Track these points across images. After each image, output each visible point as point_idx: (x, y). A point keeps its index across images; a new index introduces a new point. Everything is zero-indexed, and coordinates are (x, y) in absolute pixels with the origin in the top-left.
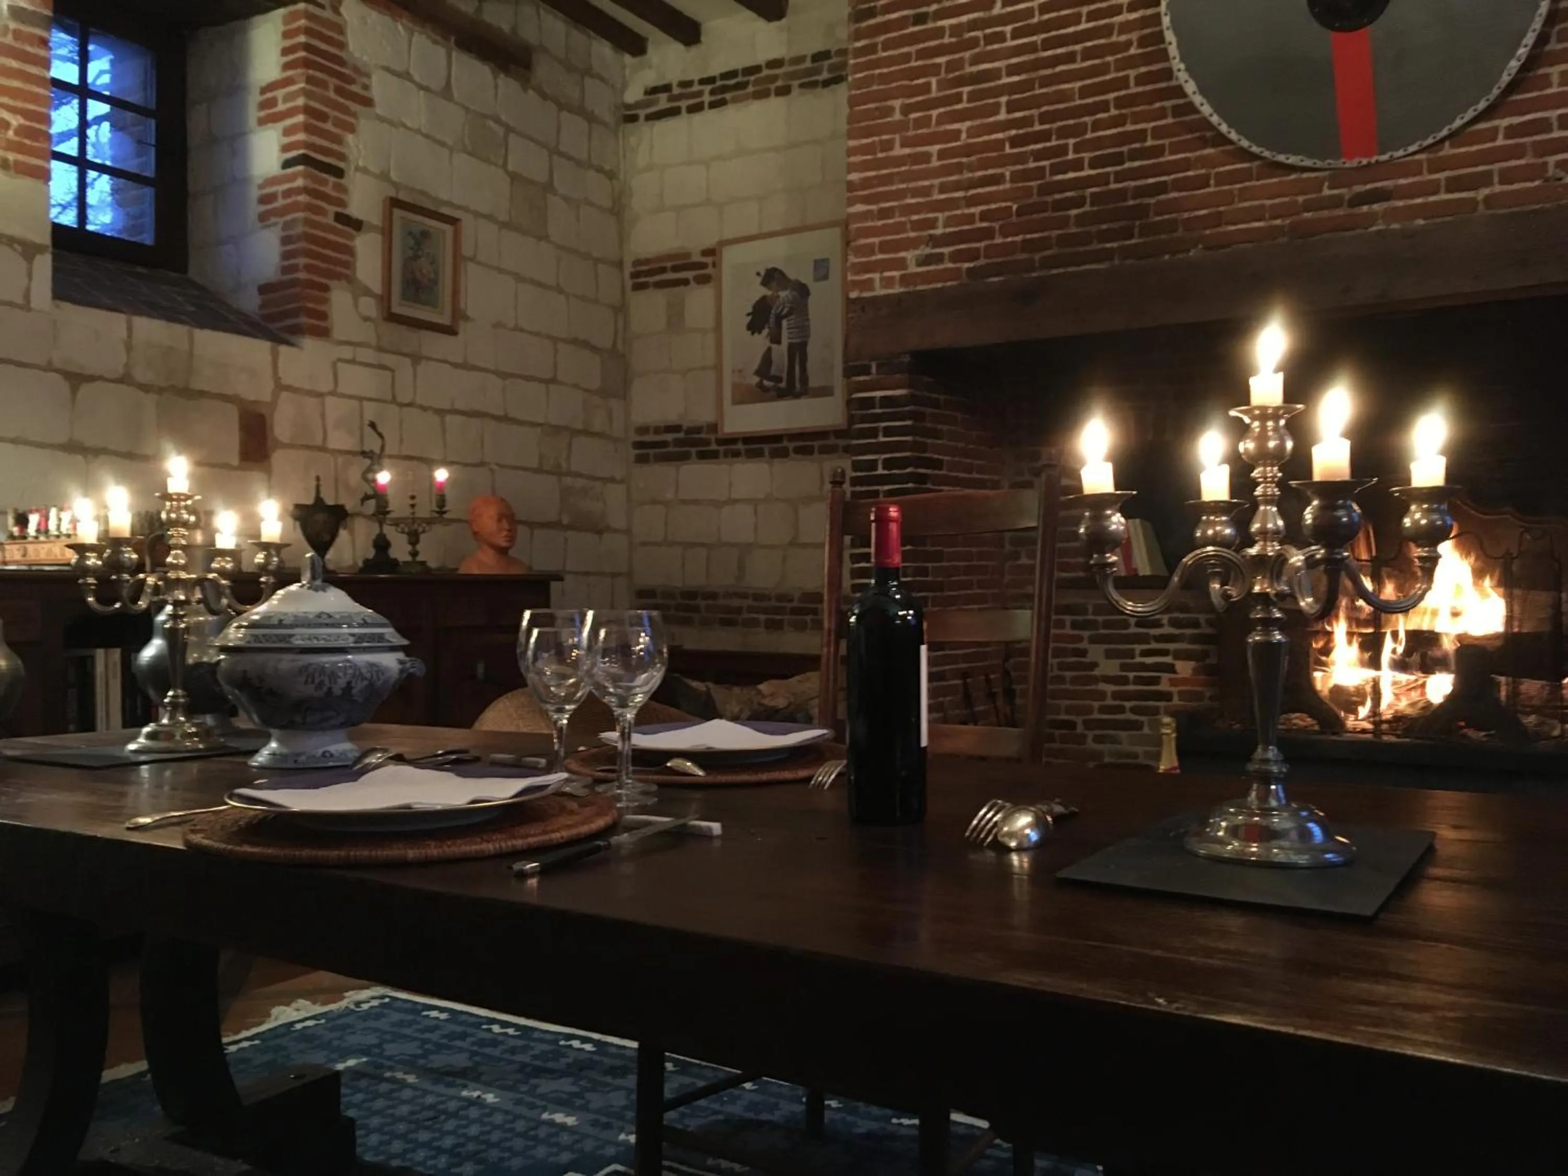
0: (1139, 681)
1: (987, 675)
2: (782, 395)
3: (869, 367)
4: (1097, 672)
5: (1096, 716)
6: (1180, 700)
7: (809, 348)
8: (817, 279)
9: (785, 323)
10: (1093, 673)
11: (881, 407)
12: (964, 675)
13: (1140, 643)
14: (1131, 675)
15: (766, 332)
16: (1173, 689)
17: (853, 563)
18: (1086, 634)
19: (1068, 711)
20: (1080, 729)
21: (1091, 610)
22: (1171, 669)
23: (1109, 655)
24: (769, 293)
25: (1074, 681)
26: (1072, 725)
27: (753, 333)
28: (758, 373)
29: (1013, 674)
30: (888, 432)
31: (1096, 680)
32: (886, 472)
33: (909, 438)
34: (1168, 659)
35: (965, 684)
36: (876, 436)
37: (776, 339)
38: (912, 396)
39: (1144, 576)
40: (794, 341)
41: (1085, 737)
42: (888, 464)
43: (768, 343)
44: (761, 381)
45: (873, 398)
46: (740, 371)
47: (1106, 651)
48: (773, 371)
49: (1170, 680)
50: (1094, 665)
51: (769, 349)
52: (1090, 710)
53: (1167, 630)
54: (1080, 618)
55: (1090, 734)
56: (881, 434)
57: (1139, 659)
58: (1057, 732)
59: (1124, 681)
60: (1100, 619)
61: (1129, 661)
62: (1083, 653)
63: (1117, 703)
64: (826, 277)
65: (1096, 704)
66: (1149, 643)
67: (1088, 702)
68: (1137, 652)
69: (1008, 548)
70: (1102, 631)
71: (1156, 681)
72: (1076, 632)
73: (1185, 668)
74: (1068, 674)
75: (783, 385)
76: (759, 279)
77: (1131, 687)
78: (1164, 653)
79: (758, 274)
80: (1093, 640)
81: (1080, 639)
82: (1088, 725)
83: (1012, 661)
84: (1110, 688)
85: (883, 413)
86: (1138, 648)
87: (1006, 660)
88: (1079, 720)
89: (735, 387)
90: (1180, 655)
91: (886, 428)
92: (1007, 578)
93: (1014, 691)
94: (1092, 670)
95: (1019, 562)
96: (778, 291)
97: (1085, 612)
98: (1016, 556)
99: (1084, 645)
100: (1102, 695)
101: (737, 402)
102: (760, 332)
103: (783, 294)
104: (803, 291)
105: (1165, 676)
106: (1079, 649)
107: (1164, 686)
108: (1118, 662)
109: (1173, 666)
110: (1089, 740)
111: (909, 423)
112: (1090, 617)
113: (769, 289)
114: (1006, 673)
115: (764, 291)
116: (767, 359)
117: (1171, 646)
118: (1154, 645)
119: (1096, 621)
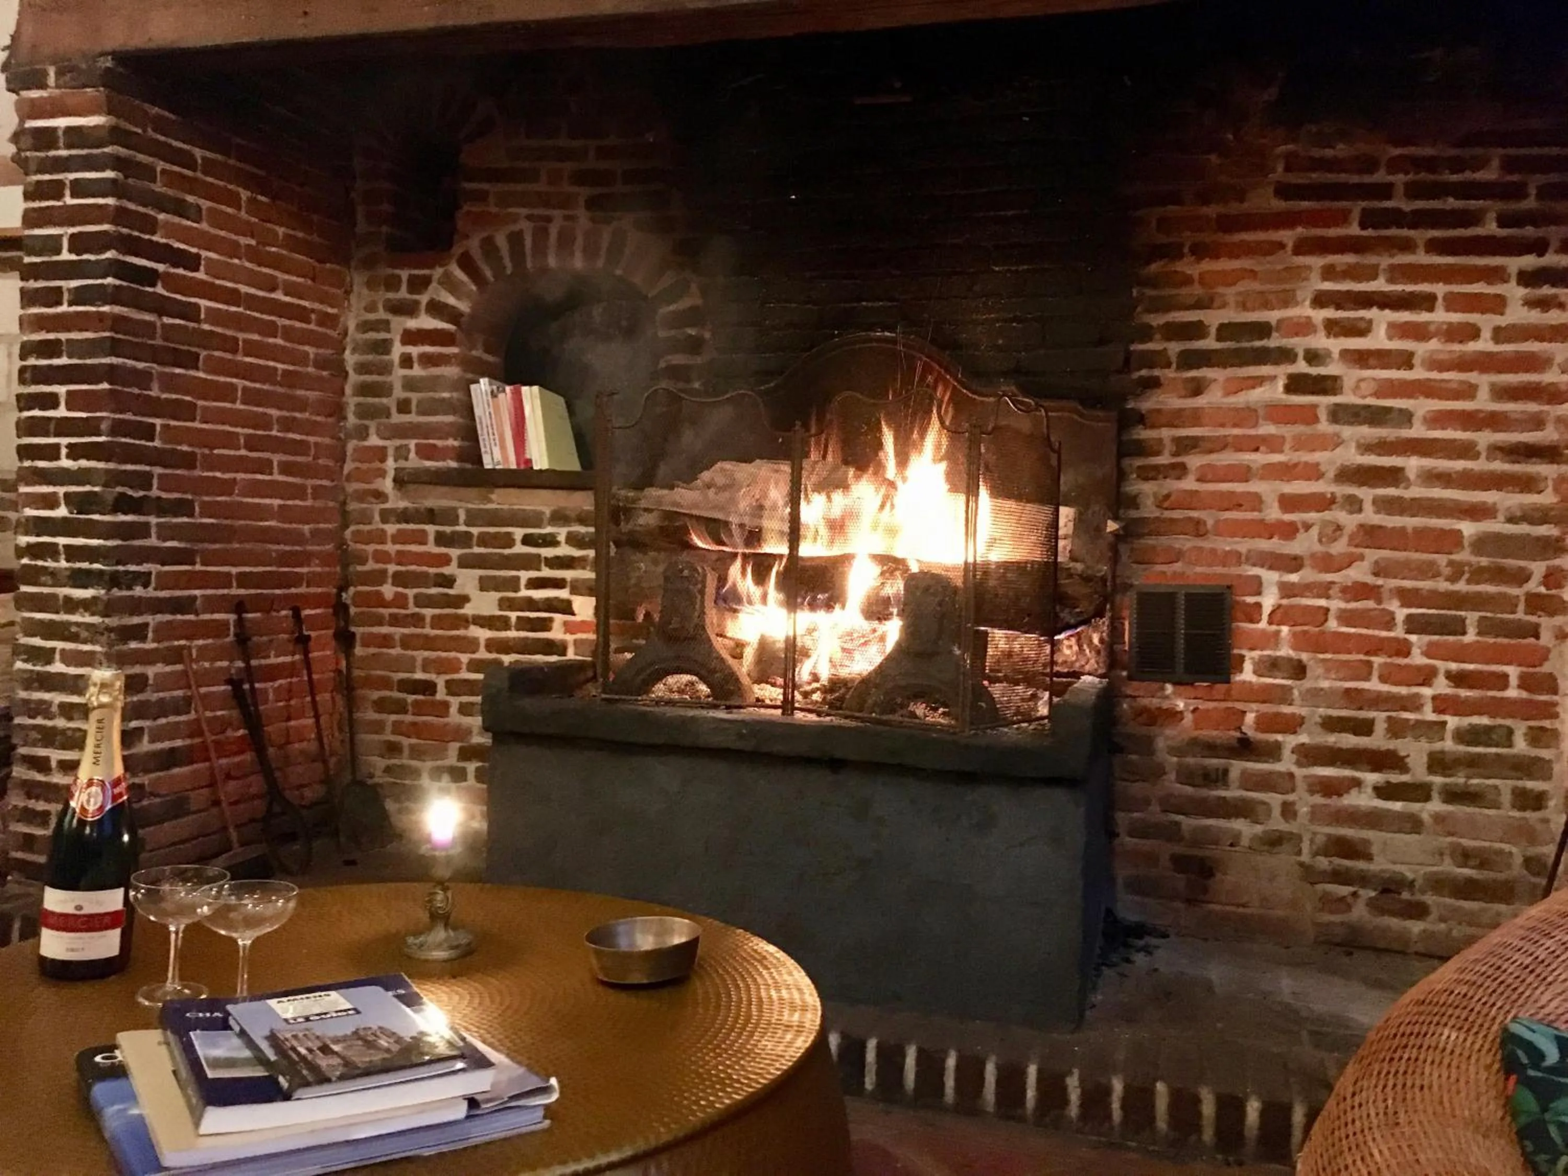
0: (524, 624)
1: (296, 612)
3: (45, 74)
4: (468, 610)
5: (465, 675)
6: (576, 654)
10: (461, 611)
11: (69, 146)
12: (239, 606)
13: (526, 568)
14: (513, 615)
16: (569, 638)
17: (21, 410)
18: (454, 553)
19: (427, 665)
20: (441, 694)
21: (462, 516)
22: (566, 608)
23: (485, 585)
25: (438, 622)
26: (428, 688)
29: (353, 610)
30: (79, 189)
31: (465, 622)
32: (74, 257)
33: (110, 201)
34: (563, 594)
35: (240, 622)
36: (59, 196)
38: (114, 129)
39: (541, 471)
41: (446, 705)
42: (78, 243)
45: (54, 130)
47: (481, 579)
49: (566, 624)
50: (463, 600)
52: (454, 666)
53: (564, 550)
54: (448, 529)
55: (455, 702)
56: (67, 192)
57: (524, 593)
58: (411, 698)
59: (504, 624)
60: (475, 531)
61: (511, 595)
62: (449, 581)
63: (494, 656)
65: (465, 658)
66: (539, 570)
67: (453, 654)
68: (523, 582)
69: (352, 420)
70: (477, 550)
71: (545, 625)
72: (443, 550)
73: (585, 608)
74: (428, 612)
77: (512, 634)
78: (558, 584)
80: (465, 563)
81: (445, 560)
82: (454, 688)
83: (352, 590)
84: (482, 634)
85: (70, 157)
86: (525, 575)
87: (342, 588)
88: (440, 682)
90: (577, 588)
91: (75, 182)
92: (349, 467)
93: (353, 635)
94: (461, 606)
95: (366, 443)
97: (455, 522)
98: (363, 433)
99: (451, 569)
100: (471, 645)
105: (559, 618)
106: (443, 575)
107: (556, 633)
108: (496, 596)
109: (569, 603)
110: (453, 710)
111: (109, 174)
112: (462, 528)
114: (340, 609)
117: (568, 574)
118: (546, 572)
119: (468, 535)
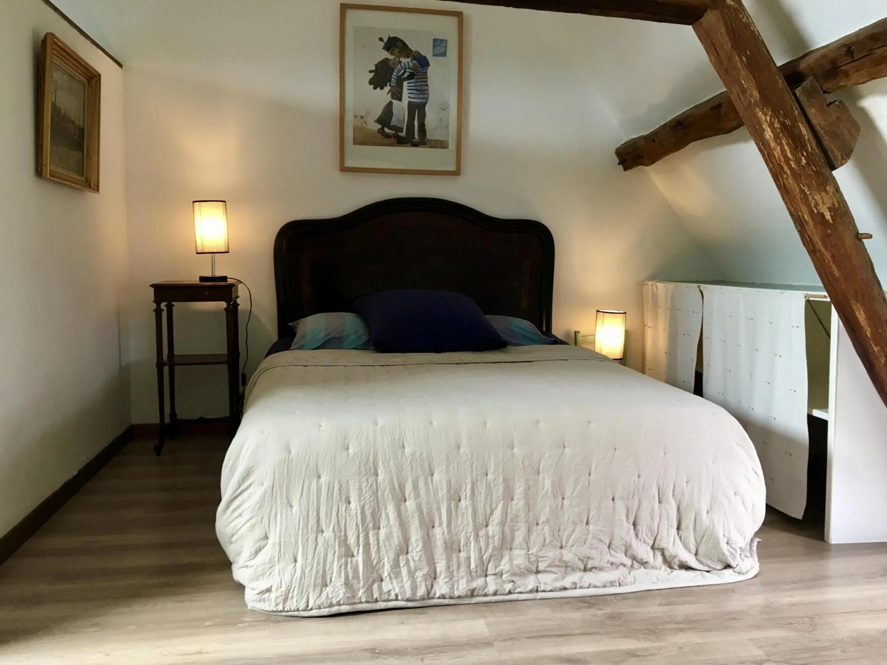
2: (401, 142)
7: (427, 109)
8: (435, 55)
9: (405, 84)
15: (387, 89)
24: (391, 57)
27: (375, 88)
28: (379, 121)
37: (397, 95)
40: (413, 100)
43: (388, 98)
44: (382, 129)
46: (362, 117)
48: (394, 122)
51: (390, 104)
64: (444, 54)
75: (403, 134)
76: (382, 44)
79: (381, 39)
89: (356, 130)
96: (399, 57)
101: (356, 142)
102: (382, 88)
103: (404, 61)
104: (423, 62)
113: (392, 54)
115: (386, 55)
116: (388, 111)
